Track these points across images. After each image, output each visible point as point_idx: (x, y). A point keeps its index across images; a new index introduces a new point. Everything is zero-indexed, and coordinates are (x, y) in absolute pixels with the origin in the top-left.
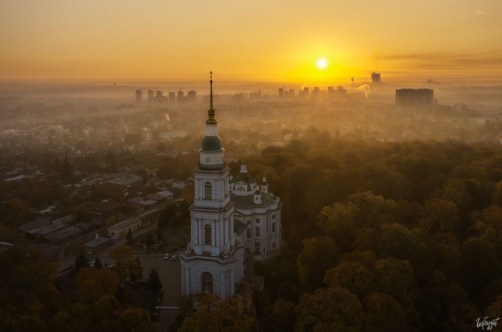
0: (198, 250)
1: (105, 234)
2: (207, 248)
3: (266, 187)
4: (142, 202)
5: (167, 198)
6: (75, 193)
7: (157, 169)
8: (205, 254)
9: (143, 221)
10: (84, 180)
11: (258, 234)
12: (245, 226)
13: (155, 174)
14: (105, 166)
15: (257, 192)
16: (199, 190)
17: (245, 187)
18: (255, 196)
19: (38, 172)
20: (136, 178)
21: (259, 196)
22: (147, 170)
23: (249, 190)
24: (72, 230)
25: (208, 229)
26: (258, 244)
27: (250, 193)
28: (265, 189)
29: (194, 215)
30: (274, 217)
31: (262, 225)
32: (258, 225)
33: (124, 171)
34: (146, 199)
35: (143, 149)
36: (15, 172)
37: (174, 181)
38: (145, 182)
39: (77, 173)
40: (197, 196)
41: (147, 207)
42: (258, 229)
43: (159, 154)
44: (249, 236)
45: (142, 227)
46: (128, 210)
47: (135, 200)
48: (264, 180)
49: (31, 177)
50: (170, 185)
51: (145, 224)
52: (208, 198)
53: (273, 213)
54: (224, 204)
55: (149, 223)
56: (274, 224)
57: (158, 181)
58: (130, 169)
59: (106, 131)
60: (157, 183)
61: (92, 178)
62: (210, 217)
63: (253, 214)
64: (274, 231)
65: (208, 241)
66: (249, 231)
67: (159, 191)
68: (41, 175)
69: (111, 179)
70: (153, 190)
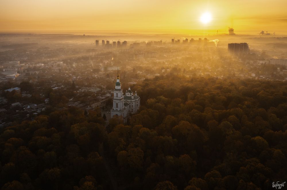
0: (115, 109)
1: (90, 107)
2: (117, 109)
3: (136, 94)
4: (101, 98)
5: (109, 97)
6: (78, 94)
7: (106, 86)
8: (116, 110)
9: (101, 103)
10: (80, 90)
11: (132, 107)
12: (129, 104)
13: (105, 88)
14: (86, 84)
15: (133, 96)
16: (115, 95)
17: (130, 94)
18: (132, 97)
19: (62, 86)
20: (98, 89)
21: (133, 97)
22: (102, 86)
23: (131, 95)
24: (81, 105)
25: (117, 104)
26: (132, 110)
27: (131, 96)
28: (136, 95)
29: (114, 101)
30: (137, 102)
31: (134, 104)
32: (132, 104)
33: (94, 86)
34: (102, 97)
35: (100, 76)
36: (54, 86)
37: (112, 91)
38: (101, 91)
39: (77, 87)
40: (114, 96)
41: (102, 99)
42: (132, 105)
43: (107, 79)
44: (130, 107)
45: (101, 105)
46: (97, 100)
47: (98, 97)
48: (136, 92)
49: (60, 88)
50: (110, 92)
51: (102, 104)
52: (117, 97)
53: (137, 101)
54: (121, 98)
55: (103, 104)
56: (137, 104)
57: (106, 90)
58: (96, 85)
59: (83, 65)
60: (106, 91)
61: (83, 89)
62: (117, 101)
63: (131, 101)
64: (137, 106)
65: (117, 107)
66: (130, 106)
67: (107, 94)
68: (64, 87)
69: (89, 89)
70: (104, 94)
